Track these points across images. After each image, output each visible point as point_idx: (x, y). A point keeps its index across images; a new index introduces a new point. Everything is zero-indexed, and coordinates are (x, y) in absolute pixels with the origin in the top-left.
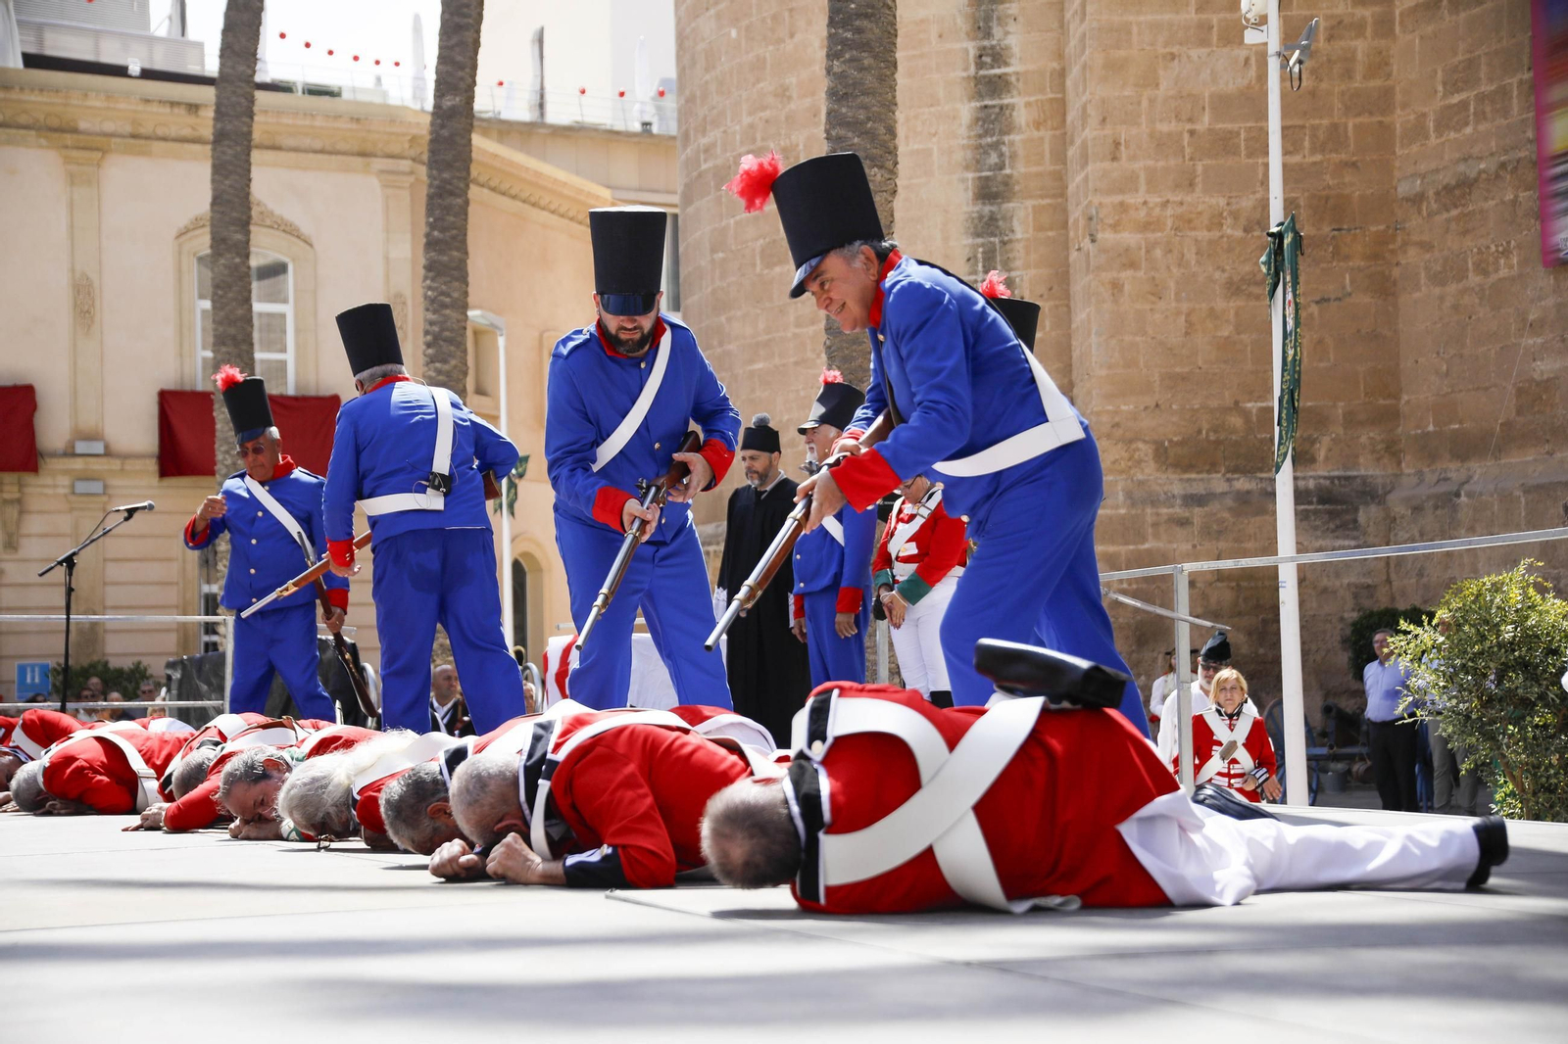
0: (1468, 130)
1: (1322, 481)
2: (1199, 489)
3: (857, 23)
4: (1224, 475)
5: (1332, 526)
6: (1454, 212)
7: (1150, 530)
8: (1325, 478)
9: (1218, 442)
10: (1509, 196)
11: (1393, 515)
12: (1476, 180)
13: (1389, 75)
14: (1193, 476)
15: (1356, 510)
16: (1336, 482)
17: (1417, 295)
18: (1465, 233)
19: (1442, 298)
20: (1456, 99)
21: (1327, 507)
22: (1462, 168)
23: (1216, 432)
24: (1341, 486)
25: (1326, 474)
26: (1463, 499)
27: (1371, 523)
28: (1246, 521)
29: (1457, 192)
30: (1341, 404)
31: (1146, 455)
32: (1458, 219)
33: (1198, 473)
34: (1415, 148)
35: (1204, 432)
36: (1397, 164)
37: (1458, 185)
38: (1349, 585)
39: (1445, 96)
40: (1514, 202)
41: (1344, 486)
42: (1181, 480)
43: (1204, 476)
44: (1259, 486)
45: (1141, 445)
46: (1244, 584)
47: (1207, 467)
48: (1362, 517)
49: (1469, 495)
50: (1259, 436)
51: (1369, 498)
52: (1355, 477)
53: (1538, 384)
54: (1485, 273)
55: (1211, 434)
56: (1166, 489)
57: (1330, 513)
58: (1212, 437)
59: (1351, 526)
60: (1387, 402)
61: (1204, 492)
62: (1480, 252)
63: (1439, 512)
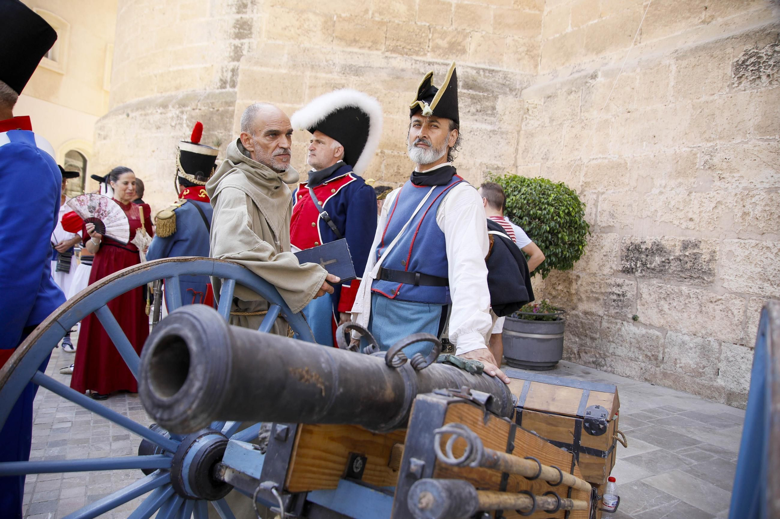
1: (469, 70)
2: (359, 62)
4: (383, 53)
5: (473, 110)
7: (307, 91)
8: (472, 68)
9: (382, 23)
11: (526, 107)
14: (356, 50)
15: (496, 98)
16: (481, 72)
21: (471, 92)
23: (381, 13)
24: (485, 76)
25: (473, 65)
27: (507, 113)
28: (397, 95)
30: (493, 7)
31: (315, 26)
33: (360, 48)
35: (370, 13)
38: (481, 164)
41: (488, 77)
42: (343, 51)
43: (366, 51)
44: (413, 67)
45: (311, 16)
46: (387, 151)
47: (369, 44)
48: (500, 105)
50: (419, 23)
51: (508, 89)
52: (497, 72)
55: (377, 15)
56: (328, 58)
57: (473, 97)
58: (378, 18)
59: (489, 112)
60: (533, 12)
61: (363, 65)
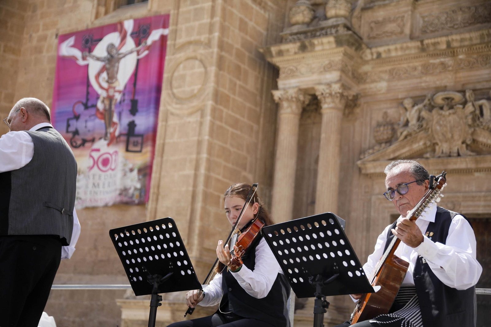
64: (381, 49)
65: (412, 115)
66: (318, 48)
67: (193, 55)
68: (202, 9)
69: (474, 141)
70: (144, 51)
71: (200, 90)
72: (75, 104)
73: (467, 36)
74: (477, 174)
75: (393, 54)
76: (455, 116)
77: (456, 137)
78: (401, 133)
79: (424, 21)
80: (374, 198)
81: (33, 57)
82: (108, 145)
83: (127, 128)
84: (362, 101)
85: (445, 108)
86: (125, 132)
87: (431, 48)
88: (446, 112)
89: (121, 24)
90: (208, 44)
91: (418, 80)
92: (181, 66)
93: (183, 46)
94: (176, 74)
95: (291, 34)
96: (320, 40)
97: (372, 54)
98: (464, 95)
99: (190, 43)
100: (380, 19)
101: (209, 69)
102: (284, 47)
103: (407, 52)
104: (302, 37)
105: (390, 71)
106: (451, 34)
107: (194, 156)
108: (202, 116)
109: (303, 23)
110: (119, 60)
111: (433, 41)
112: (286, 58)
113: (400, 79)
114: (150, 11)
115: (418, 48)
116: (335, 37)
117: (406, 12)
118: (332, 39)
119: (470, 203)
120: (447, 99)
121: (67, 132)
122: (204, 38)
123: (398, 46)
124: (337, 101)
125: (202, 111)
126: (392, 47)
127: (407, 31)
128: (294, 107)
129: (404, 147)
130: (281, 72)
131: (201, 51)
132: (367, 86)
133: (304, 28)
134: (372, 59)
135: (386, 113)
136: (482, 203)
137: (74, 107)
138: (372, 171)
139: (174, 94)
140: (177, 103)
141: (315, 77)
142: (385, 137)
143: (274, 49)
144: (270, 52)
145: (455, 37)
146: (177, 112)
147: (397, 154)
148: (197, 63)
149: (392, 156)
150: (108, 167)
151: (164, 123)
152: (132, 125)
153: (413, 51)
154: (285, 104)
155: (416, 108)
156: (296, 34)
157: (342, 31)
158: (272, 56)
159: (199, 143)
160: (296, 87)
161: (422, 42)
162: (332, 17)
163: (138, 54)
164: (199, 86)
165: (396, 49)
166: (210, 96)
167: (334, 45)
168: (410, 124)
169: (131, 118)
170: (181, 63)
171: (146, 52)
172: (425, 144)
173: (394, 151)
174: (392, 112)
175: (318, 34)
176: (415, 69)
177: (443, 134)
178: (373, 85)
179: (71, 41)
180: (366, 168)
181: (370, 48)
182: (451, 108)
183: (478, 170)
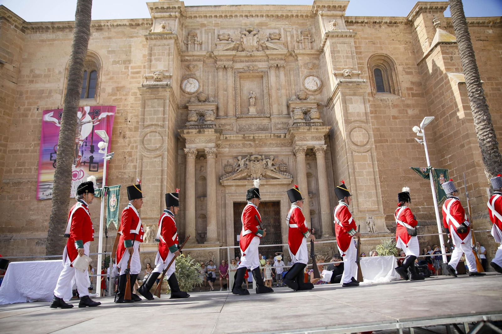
0: (22, 174)
3: (72, 126)
6: (16, 187)
10: (29, 187)
12: (22, 183)
13: (4, 160)
17: (4, 201)
18: (18, 191)
19: (11, 202)
20: (19, 168)
22: (19, 180)
26: (12, 240)
29: (17, 184)
32: (17, 189)
34: (8, 174)
36: (3, 176)
37: (18, 183)
39: (17, 167)
40: (30, 188)
49: (13, 239)
53: (31, 220)
54: (22, 199)
62: (21, 195)
63: (5, 243)
64: (227, 136)
65: (242, 163)
66: (206, 133)
67: (155, 130)
68: (158, 111)
69: (265, 174)
70: (97, 122)
71: (160, 147)
72: (55, 146)
73: (261, 135)
74: (266, 186)
75: (232, 138)
76: (259, 164)
77: (259, 172)
78: (237, 170)
79: (240, 127)
80: (226, 195)
81: (21, 119)
82: (76, 167)
83: (89, 159)
84: (218, 156)
85: (256, 161)
86: (89, 161)
87: (247, 138)
88: (257, 163)
89: (83, 108)
90: (163, 126)
91: (241, 149)
92: (148, 135)
93: (148, 126)
94: (146, 138)
95: (191, 125)
96: (208, 130)
97: (223, 137)
98: (262, 157)
99: (152, 125)
100: (223, 123)
101: (164, 137)
102: (190, 131)
103: (238, 138)
104: (197, 127)
105: (229, 144)
106: (255, 134)
107: (160, 177)
108: (162, 159)
109: (194, 121)
110: (81, 125)
111: (248, 135)
112: (190, 135)
113: (233, 148)
114: (98, 103)
115: (242, 137)
116: (215, 129)
117: (234, 122)
118: (213, 130)
119: (264, 197)
120: (256, 158)
121: (51, 160)
122: (160, 123)
123: (235, 135)
124: (214, 155)
125: (162, 156)
126: (232, 136)
127: (235, 129)
128: (194, 156)
129: (239, 175)
130: (186, 141)
131: (159, 129)
132: (220, 149)
133: (196, 124)
134: (223, 139)
135: (228, 161)
136: (268, 197)
137: (54, 147)
138: (226, 184)
139: (145, 147)
140: (147, 152)
141: (204, 144)
142: (230, 171)
143: (185, 131)
144: (183, 132)
145: (256, 135)
146: (148, 156)
147: (236, 178)
148: (157, 134)
149: (234, 178)
150: (77, 178)
151: (141, 161)
152: (92, 158)
153: (240, 138)
154: (190, 155)
155: (243, 160)
156: (193, 125)
157: (214, 126)
158: (184, 134)
159: (162, 171)
160: (196, 148)
161: (244, 135)
162: (208, 121)
163: (93, 124)
164: (160, 145)
165: (234, 136)
166: (166, 149)
167: (214, 133)
168: (241, 166)
169: (91, 155)
170: (148, 134)
171: (98, 123)
172: (247, 174)
173: (235, 177)
174: (231, 161)
175: (204, 127)
176: (239, 144)
177: (255, 171)
178: (222, 149)
179: (52, 114)
180: (223, 183)
181: (223, 135)
182: (258, 161)
183: (266, 185)
